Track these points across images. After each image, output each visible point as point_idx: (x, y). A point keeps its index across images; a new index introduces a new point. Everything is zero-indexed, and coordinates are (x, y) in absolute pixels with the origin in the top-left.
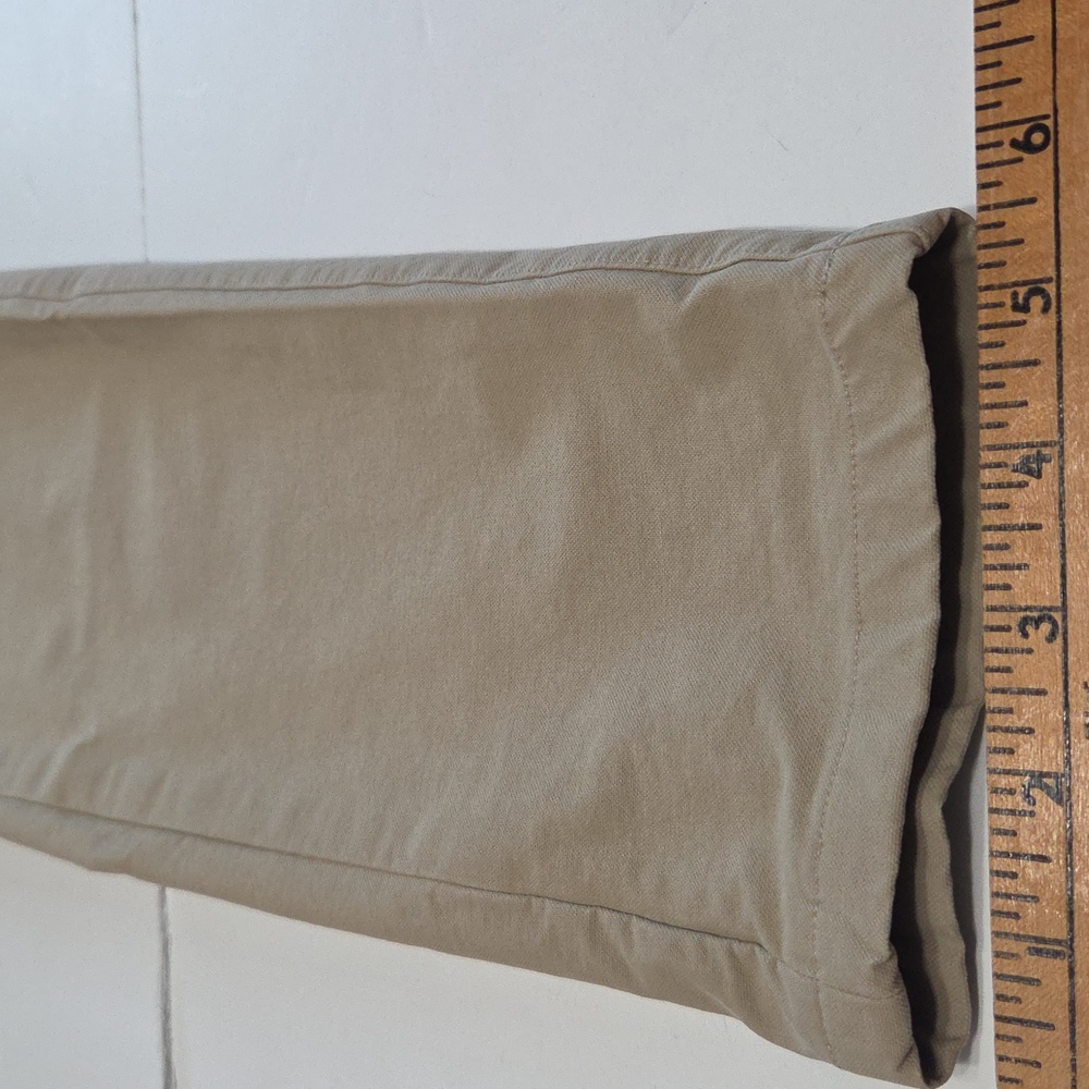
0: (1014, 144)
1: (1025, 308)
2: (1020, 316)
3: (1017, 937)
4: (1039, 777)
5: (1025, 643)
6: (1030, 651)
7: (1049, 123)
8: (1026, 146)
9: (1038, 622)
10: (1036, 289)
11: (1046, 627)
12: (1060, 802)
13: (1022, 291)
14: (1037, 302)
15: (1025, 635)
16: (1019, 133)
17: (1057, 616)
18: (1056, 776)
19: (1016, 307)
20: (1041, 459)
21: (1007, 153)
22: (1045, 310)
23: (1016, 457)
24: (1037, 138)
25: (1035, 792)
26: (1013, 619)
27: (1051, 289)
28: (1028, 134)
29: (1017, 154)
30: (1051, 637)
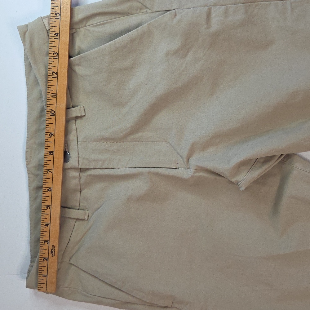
0: (47, 190)
1: (47, 208)
2: (47, 209)
3: (41, 275)
4: (45, 258)
5: (44, 244)
6: (45, 245)
7: (51, 189)
8: (48, 190)
9: (46, 242)
10: (49, 206)
11: (47, 243)
12: (47, 261)
13: (47, 206)
14: (48, 208)
15: (45, 243)
16: (48, 189)
17: (48, 241)
18: (47, 258)
19: (46, 208)
20: (48, 225)
21: (46, 190)
22: (50, 209)
23: (45, 224)
24: (50, 190)
25: (44, 260)
26: (43, 241)
27: (50, 207)
28: (49, 189)
29: (47, 191)
30: (47, 244)
